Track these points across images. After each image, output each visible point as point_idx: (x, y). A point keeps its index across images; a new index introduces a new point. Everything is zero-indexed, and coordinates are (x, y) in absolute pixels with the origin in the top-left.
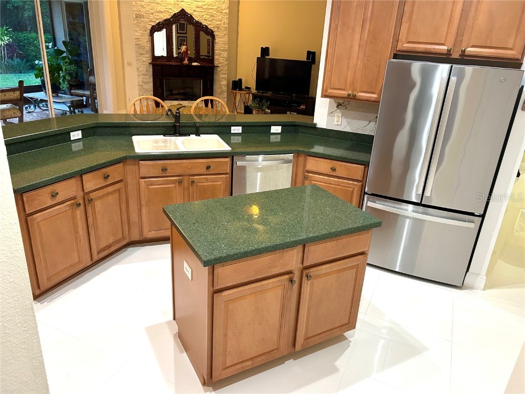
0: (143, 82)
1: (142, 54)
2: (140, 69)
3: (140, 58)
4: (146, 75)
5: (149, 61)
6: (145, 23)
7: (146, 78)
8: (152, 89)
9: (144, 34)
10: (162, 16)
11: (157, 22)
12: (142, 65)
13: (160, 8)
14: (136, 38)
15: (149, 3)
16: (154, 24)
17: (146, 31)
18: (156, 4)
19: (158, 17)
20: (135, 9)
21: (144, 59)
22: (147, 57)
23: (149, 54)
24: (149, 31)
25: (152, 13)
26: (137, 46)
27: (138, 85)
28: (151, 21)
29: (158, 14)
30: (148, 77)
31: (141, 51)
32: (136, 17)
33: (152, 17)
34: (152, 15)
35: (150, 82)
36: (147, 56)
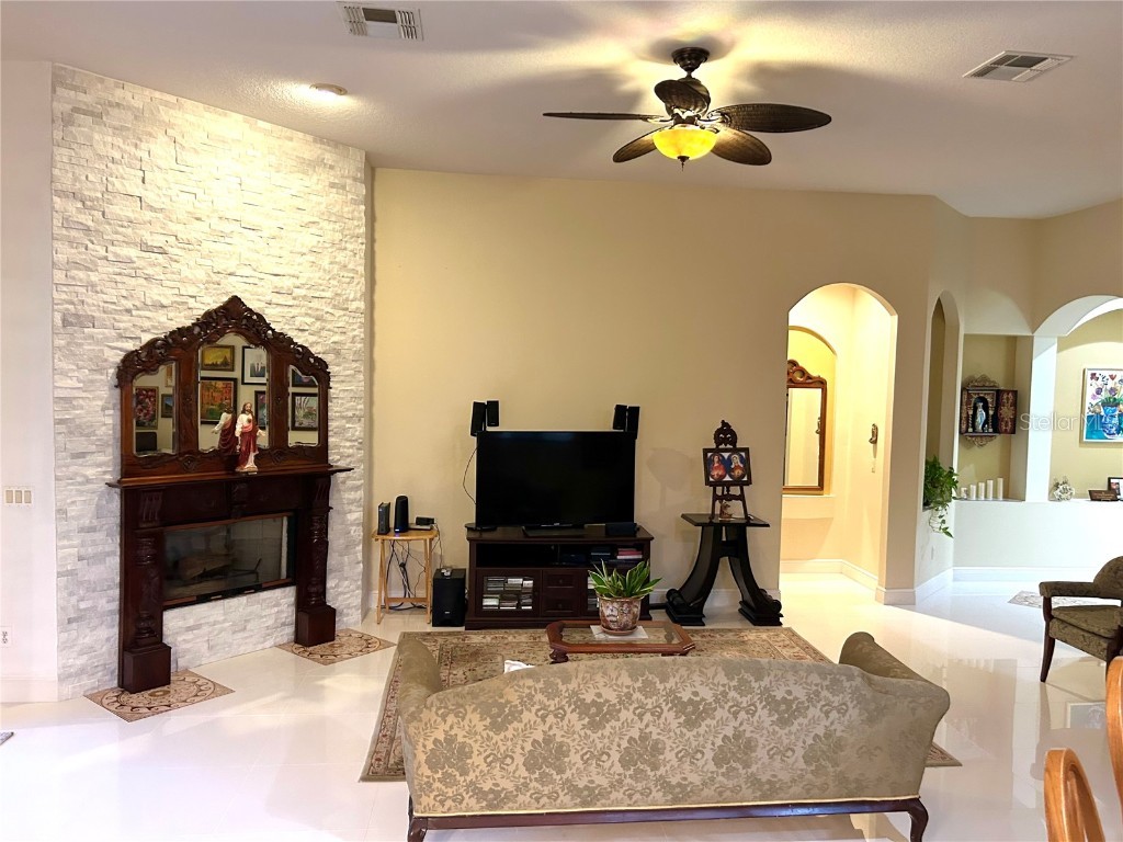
0: (81, 559)
1: (82, 455)
2: (73, 511)
3: (73, 469)
4: (92, 529)
5: (109, 477)
6: (98, 342)
7: (94, 543)
8: (118, 580)
9: (92, 381)
10: (163, 319)
11: (146, 338)
12: (81, 493)
13: (154, 293)
14: (58, 400)
15: (118, 278)
16: (131, 346)
17: (100, 370)
18: (142, 281)
19: (147, 324)
20: (64, 296)
21: (91, 472)
22: (99, 465)
23: (110, 450)
24: (112, 371)
25: (128, 311)
26: (62, 428)
27: (60, 575)
28: (121, 337)
29: (147, 314)
30: (99, 536)
31: (80, 444)
32: (66, 323)
33: (125, 322)
34: (126, 317)
35: (108, 554)
36: (102, 458)
